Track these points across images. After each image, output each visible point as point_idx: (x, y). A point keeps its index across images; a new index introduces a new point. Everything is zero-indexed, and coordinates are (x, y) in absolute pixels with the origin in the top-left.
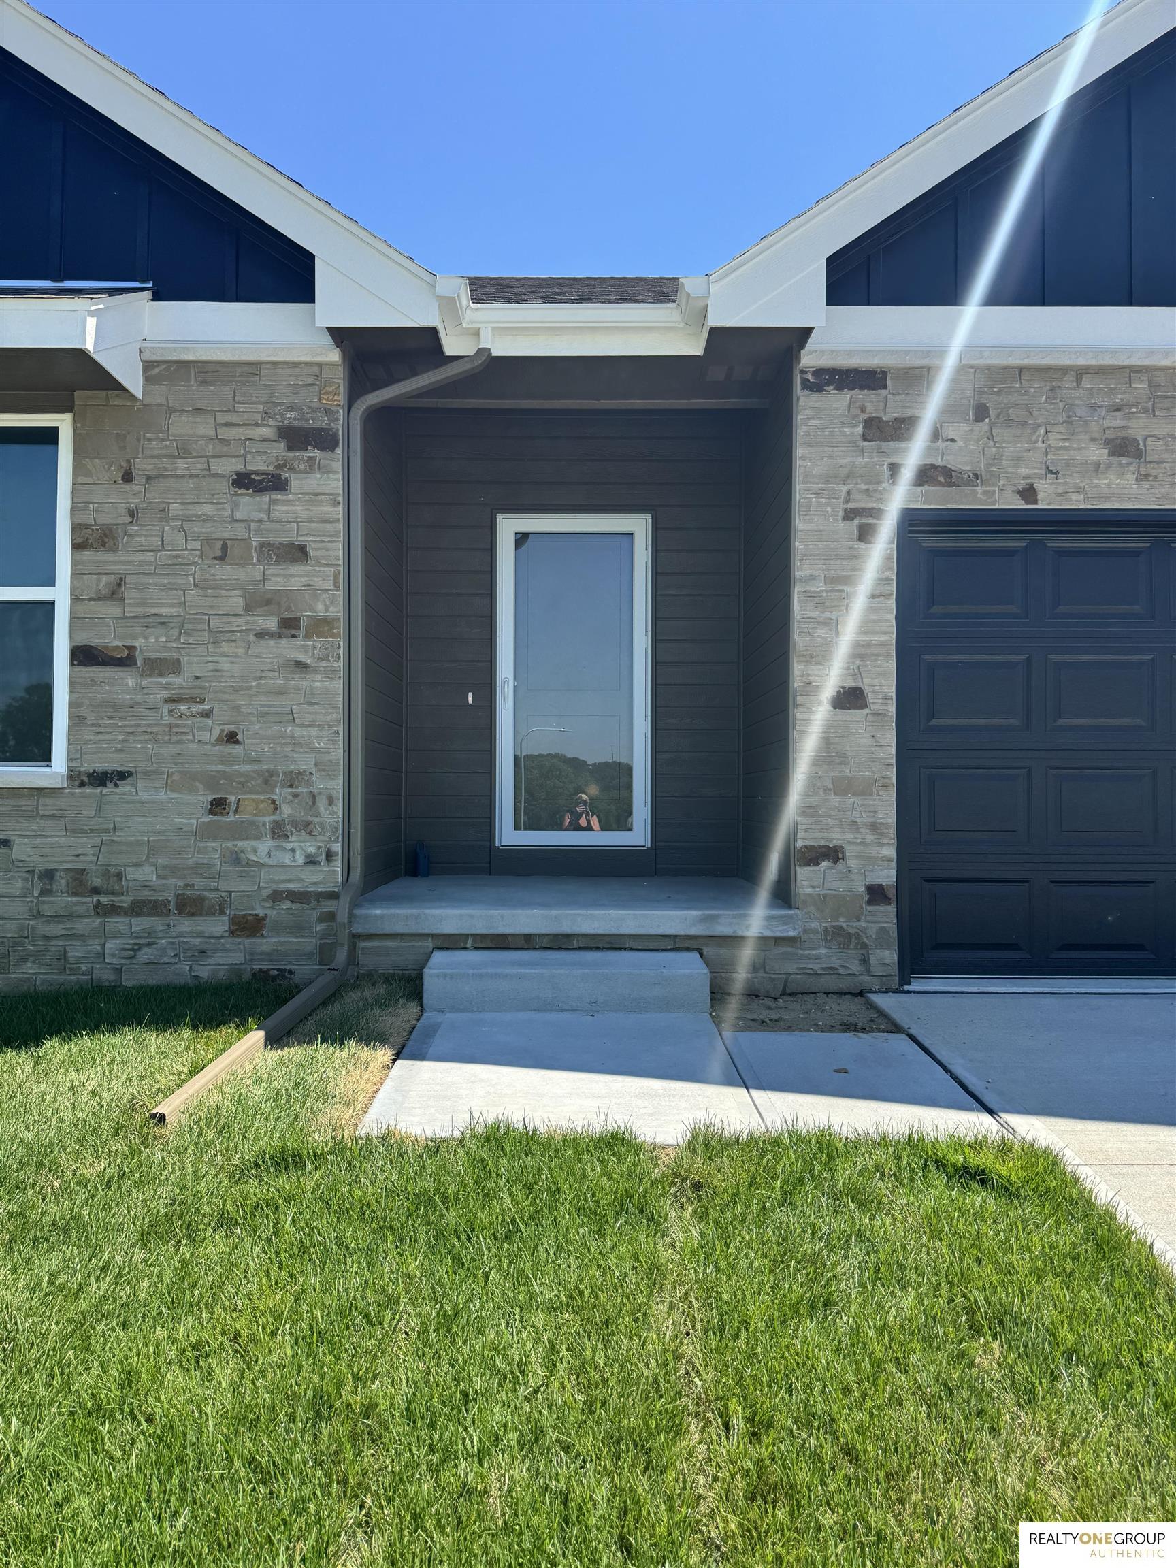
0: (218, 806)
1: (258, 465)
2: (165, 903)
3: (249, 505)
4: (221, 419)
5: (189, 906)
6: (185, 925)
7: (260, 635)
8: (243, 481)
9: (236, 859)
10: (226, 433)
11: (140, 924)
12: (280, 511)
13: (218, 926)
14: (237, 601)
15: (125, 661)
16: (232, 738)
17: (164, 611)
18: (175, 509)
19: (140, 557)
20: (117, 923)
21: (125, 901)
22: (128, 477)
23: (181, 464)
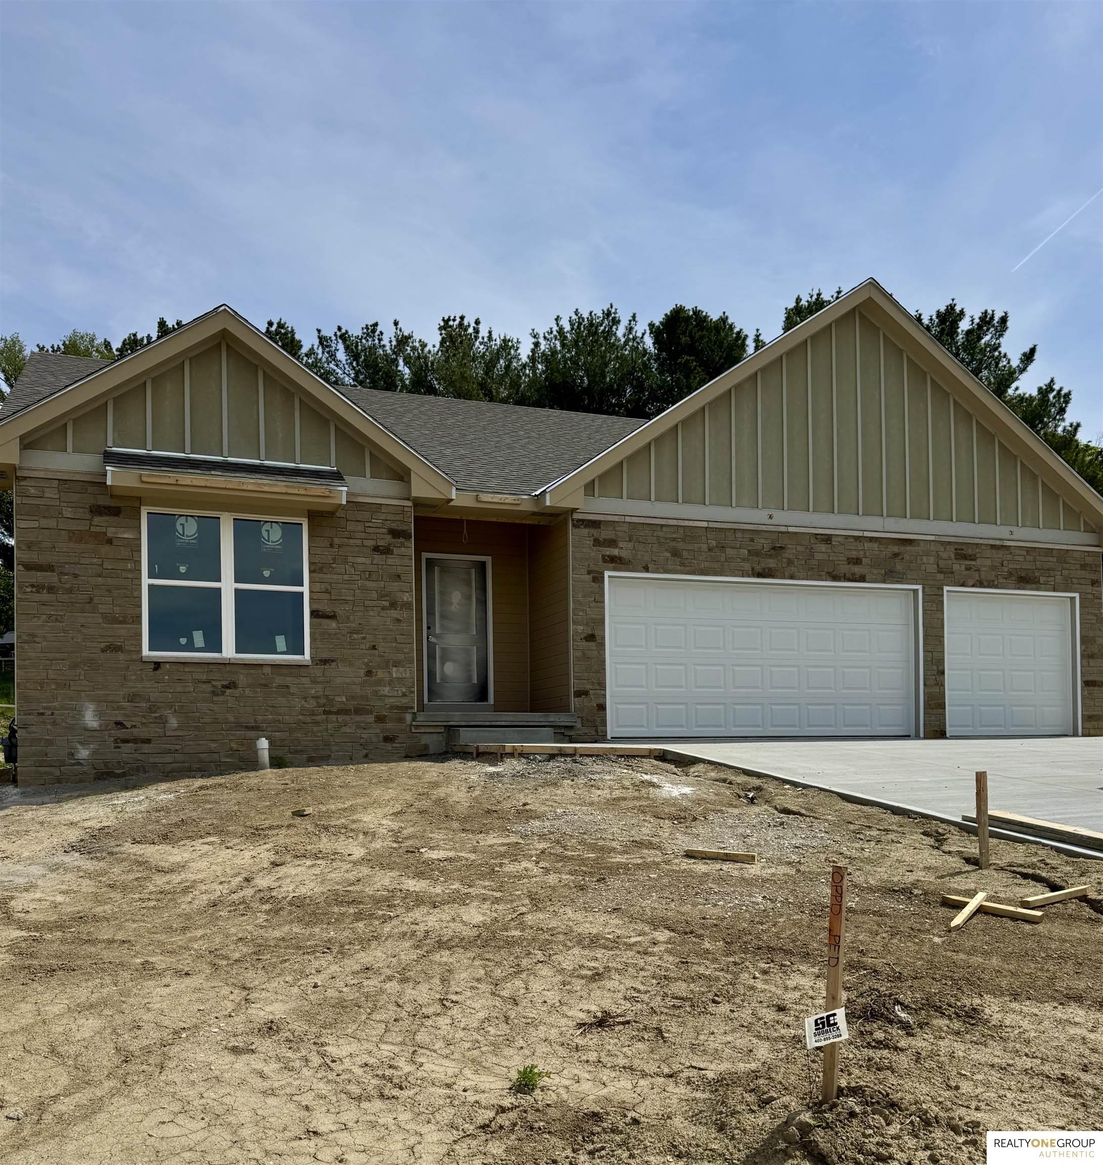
0: (369, 673)
1: (381, 543)
2: (350, 710)
3: (378, 558)
4: (367, 524)
5: (358, 711)
6: (358, 718)
7: (384, 608)
8: (376, 549)
9: (376, 693)
10: (368, 530)
11: (341, 718)
12: (390, 561)
13: (371, 718)
14: (375, 595)
15: (332, 617)
16: (374, 648)
17: (347, 598)
18: (350, 559)
19: (336, 577)
20: (333, 717)
21: (334, 709)
22: (332, 546)
23: (352, 541)
